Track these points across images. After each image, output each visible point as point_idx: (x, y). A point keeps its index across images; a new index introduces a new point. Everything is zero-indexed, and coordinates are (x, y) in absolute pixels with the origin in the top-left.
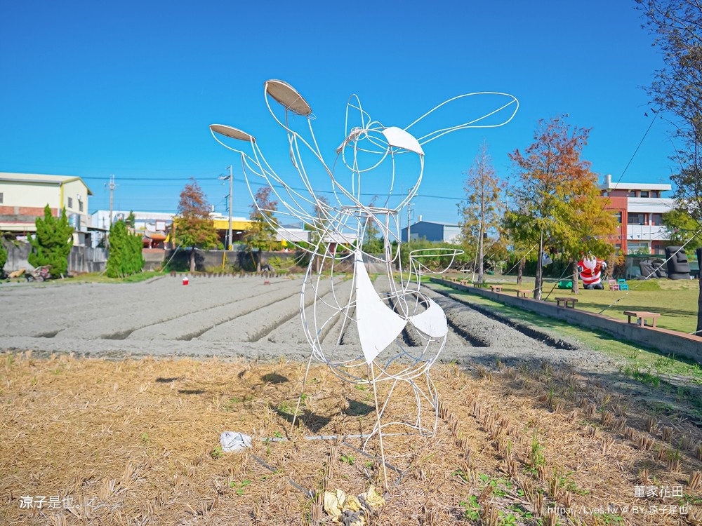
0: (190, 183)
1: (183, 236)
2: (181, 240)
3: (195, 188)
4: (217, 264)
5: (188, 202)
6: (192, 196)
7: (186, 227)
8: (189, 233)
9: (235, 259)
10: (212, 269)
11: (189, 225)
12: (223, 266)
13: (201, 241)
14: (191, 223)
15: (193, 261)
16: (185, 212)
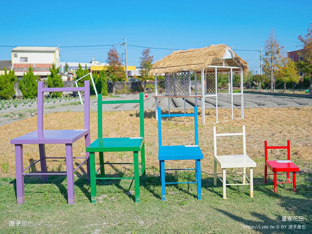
1: (111, 75)
2: (110, 77)
3: (114, 50)
4: (122, 89)
5: (112, 58)
6: (113, 55)
7: (112, 71)
8: (114, 74)
9: (130, 86)
10: (120, 91)
11: (114, 70)
12: (125, 89)
13: (119, 78)
14: (115, 69)
15: (114, 87)
16: (110, 63)
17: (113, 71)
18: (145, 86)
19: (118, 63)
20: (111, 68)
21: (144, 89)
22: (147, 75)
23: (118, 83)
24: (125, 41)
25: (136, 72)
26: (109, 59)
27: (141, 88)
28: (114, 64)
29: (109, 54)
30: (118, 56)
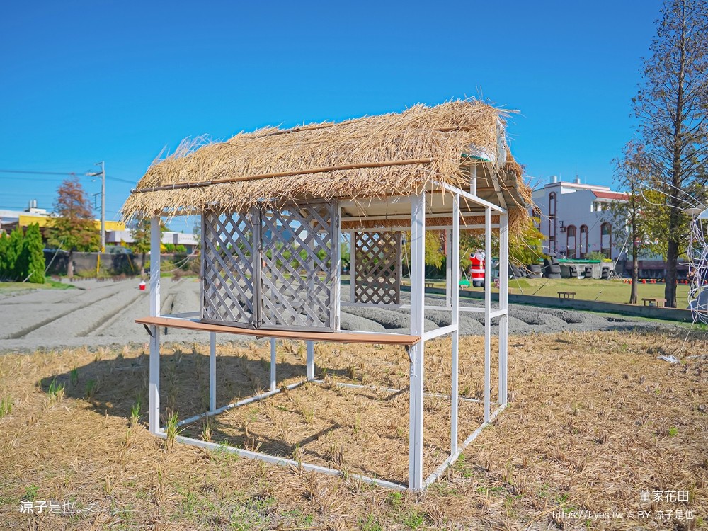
0: (70, 179)
1: (64, 238)
2: (61, 241)
3: (75, 185)
4: (90, 267)
5: (68, 200)
6: (70, 194)
7: (67, 227)
8: (71, 234)
9: (110, 262)
10: (85, 274)
11: (72, 225)
12: (98, 269)
13: (85, 244)
14: (74, 223)
15: (71, 264)
16: (63, 211)
17: (69, 229)
18: (143, 265)
19: (83, 213)
20: (65, 222)
21: (141, 270)
22: (147, 242)
23: (82, 255)
24: (101, 167)
25: (124, 235)
26: (60, 203)
27: (135, 267)
28: (73, 213)
29: (61, 192)
30: (84, 198)
